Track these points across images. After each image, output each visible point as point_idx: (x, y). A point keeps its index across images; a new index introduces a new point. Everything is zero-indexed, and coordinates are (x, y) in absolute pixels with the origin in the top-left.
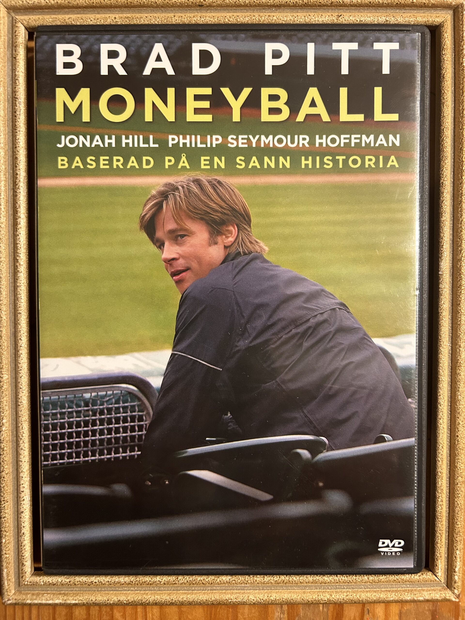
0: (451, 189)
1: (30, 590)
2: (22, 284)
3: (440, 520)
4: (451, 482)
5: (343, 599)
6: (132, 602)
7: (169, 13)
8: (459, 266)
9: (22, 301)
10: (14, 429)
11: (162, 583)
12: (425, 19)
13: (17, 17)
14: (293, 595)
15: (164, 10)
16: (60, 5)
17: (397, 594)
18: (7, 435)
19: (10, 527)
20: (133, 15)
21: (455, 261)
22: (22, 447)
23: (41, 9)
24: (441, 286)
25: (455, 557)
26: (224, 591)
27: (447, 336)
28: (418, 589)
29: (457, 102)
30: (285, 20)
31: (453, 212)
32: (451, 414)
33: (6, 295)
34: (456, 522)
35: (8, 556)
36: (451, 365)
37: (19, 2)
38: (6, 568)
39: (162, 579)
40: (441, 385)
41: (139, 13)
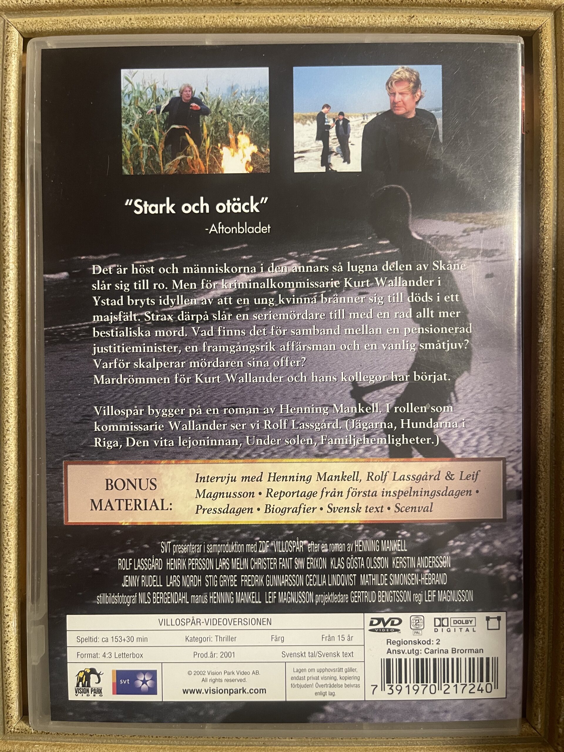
1: (18, 739)
12: (519, 23)
13: (10, 20)
22: (6, 558)
23: (39, 10)
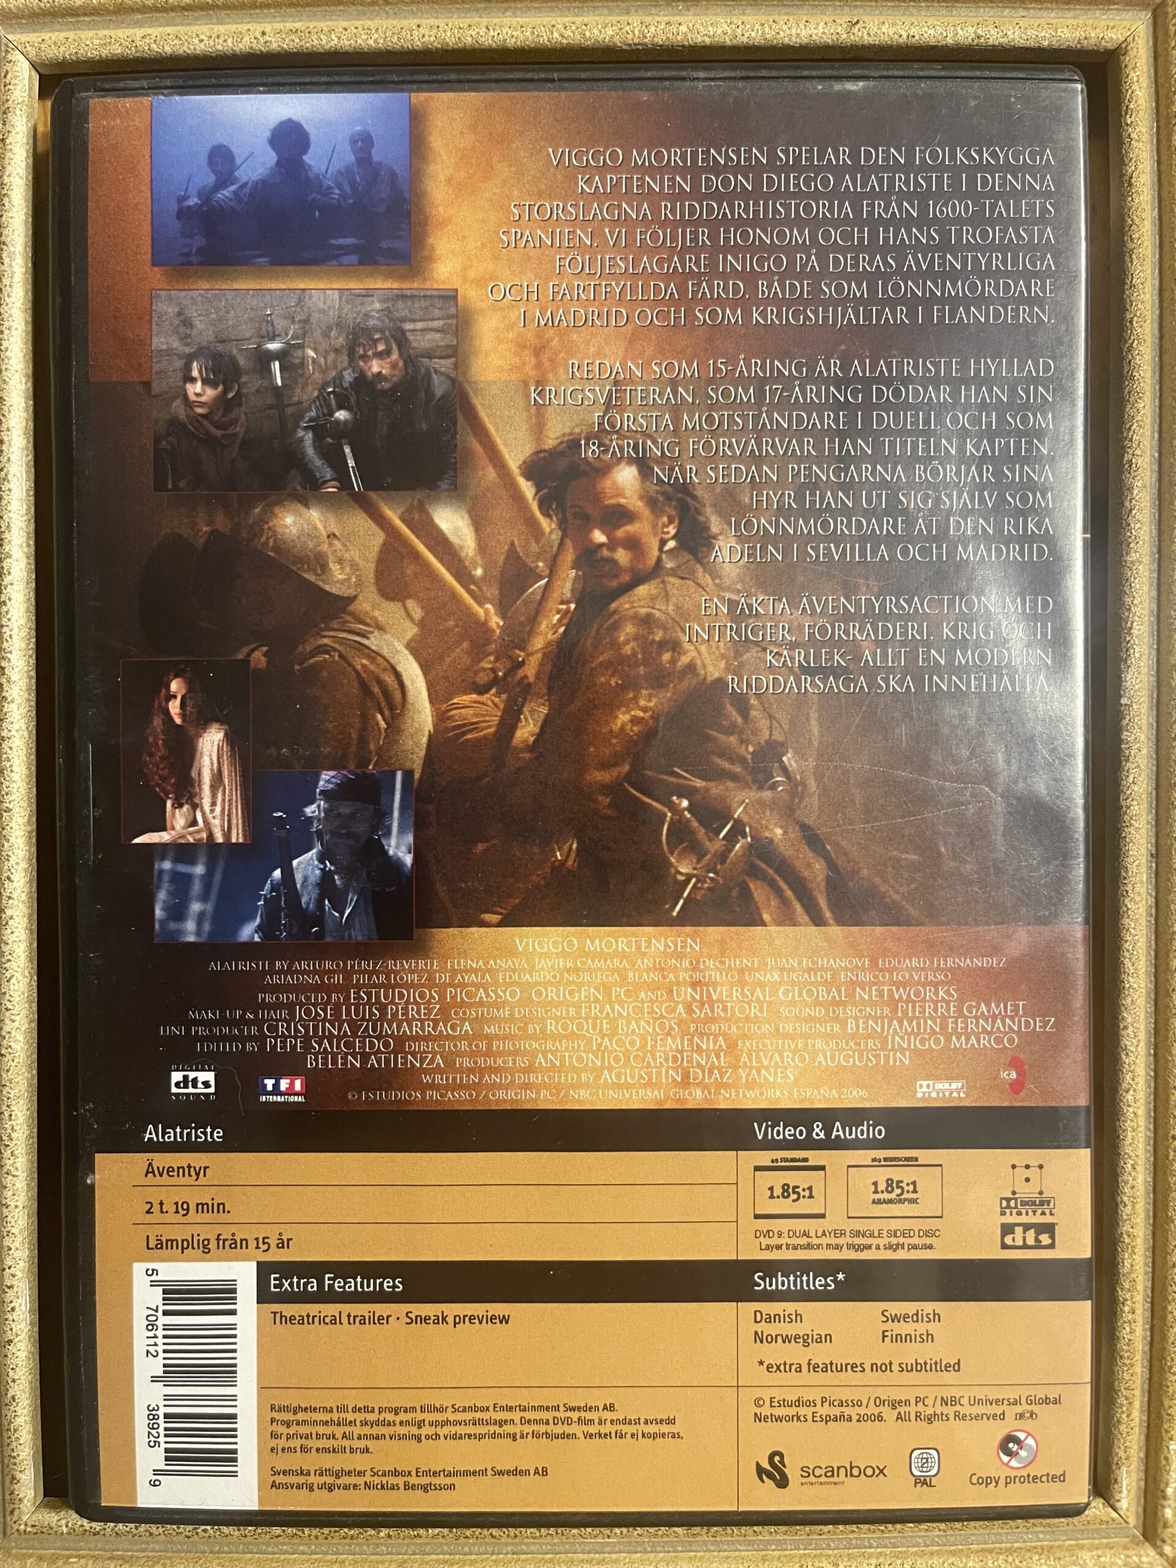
24: (1125, 735)
25: (1166, 1459)
29: (1166, 248)
30: (711, 33)
31: (1159, 541)
36: (1154, 947)
40: (1129, 1000)
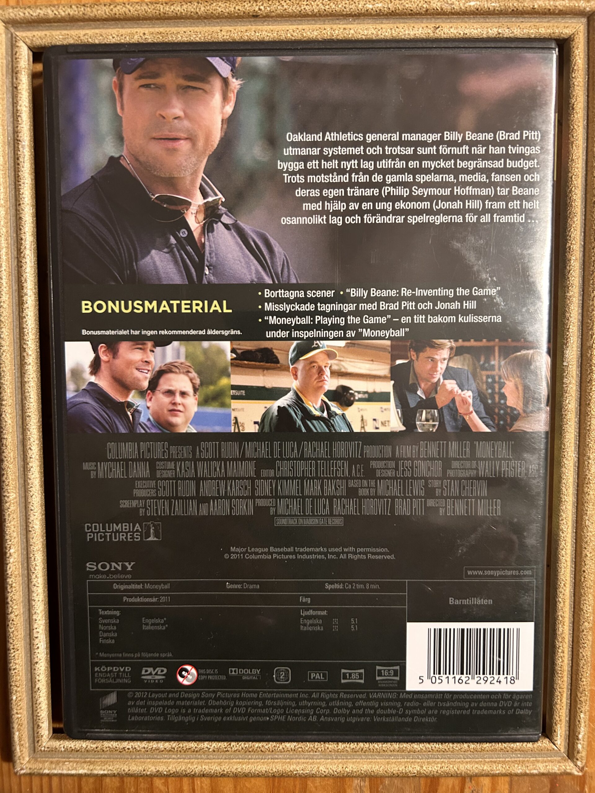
0: (581, 255)
2: (30, 379)
3: (560, 675)
4: (575, 628)
5: (437, 772)
6: (174, 773)
7: (214, 26)
8: (589, 355)
9: (32, 400)
10: (24, 561)
11: (211, 750)
14: (374, 766)
15: (208, 23)
16: (73, 17)
17: (504, 766)
18: (16, 568)
19: (22, 681)
20: (168, 29)
21: (584, 348)
26: (288, 760)
27: (573, 445)
28: (532, 759)
32: (576, 543)
33: (10, 393)
34: (581, 679)
35: (19, 716)
37: (19, 15)
38: (19, 730)
39: (211, 746)
41: (175, 27)
